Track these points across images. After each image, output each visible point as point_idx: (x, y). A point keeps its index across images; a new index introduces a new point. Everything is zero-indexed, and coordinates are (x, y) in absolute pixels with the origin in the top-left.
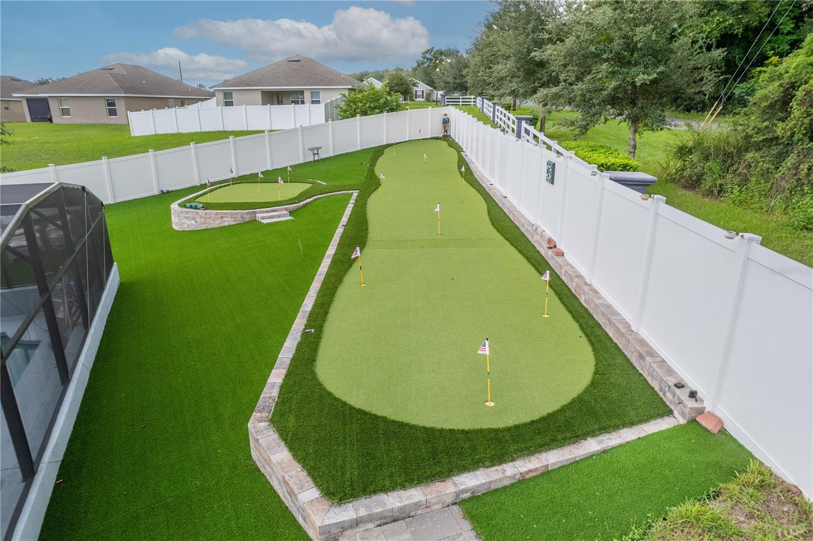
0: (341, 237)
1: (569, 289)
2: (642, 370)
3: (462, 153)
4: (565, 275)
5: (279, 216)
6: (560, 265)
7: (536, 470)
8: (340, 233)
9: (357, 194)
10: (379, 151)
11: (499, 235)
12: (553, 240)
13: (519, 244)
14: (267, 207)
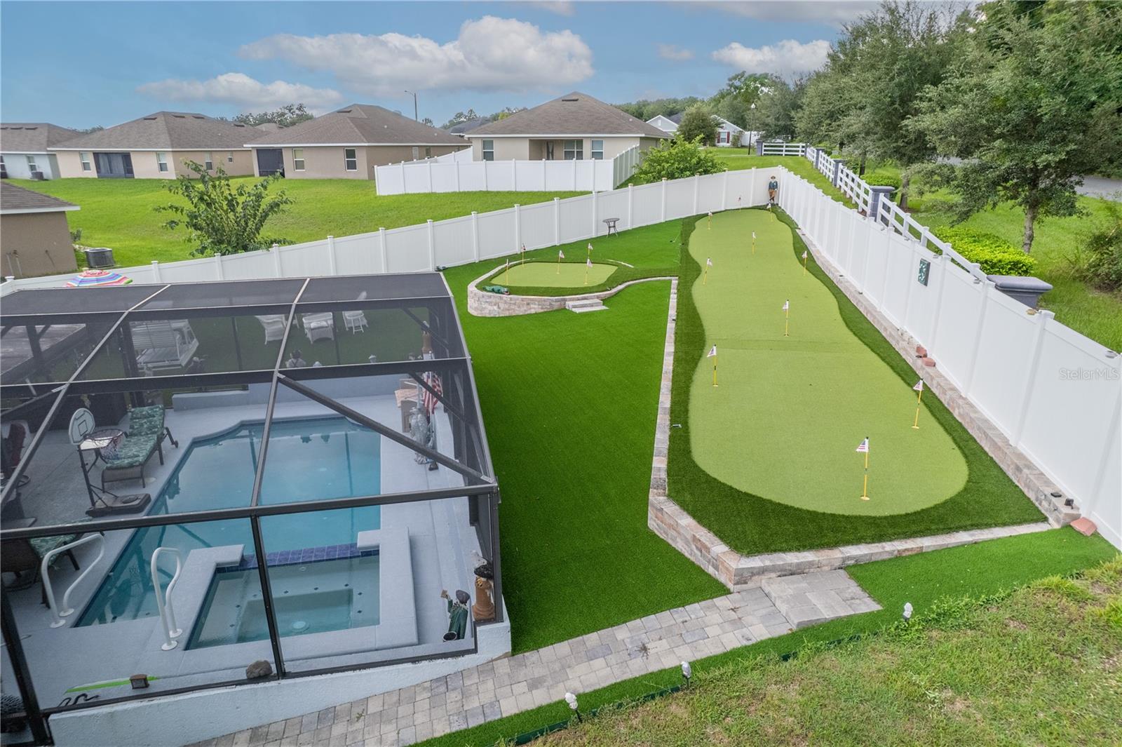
0: (676, 333)
1: (941, 402)
2: (1018, 481)
3: (797, 230)
4: (936, 387)
5: (592, 305)
6: (931, 376)
7: (912, 549)
8: (672, 328)
9: (677, 282)
10: (688, 224)
11: (856, 339)
12: (923, 348)
13: (882, 350)
14: (577, 294)
